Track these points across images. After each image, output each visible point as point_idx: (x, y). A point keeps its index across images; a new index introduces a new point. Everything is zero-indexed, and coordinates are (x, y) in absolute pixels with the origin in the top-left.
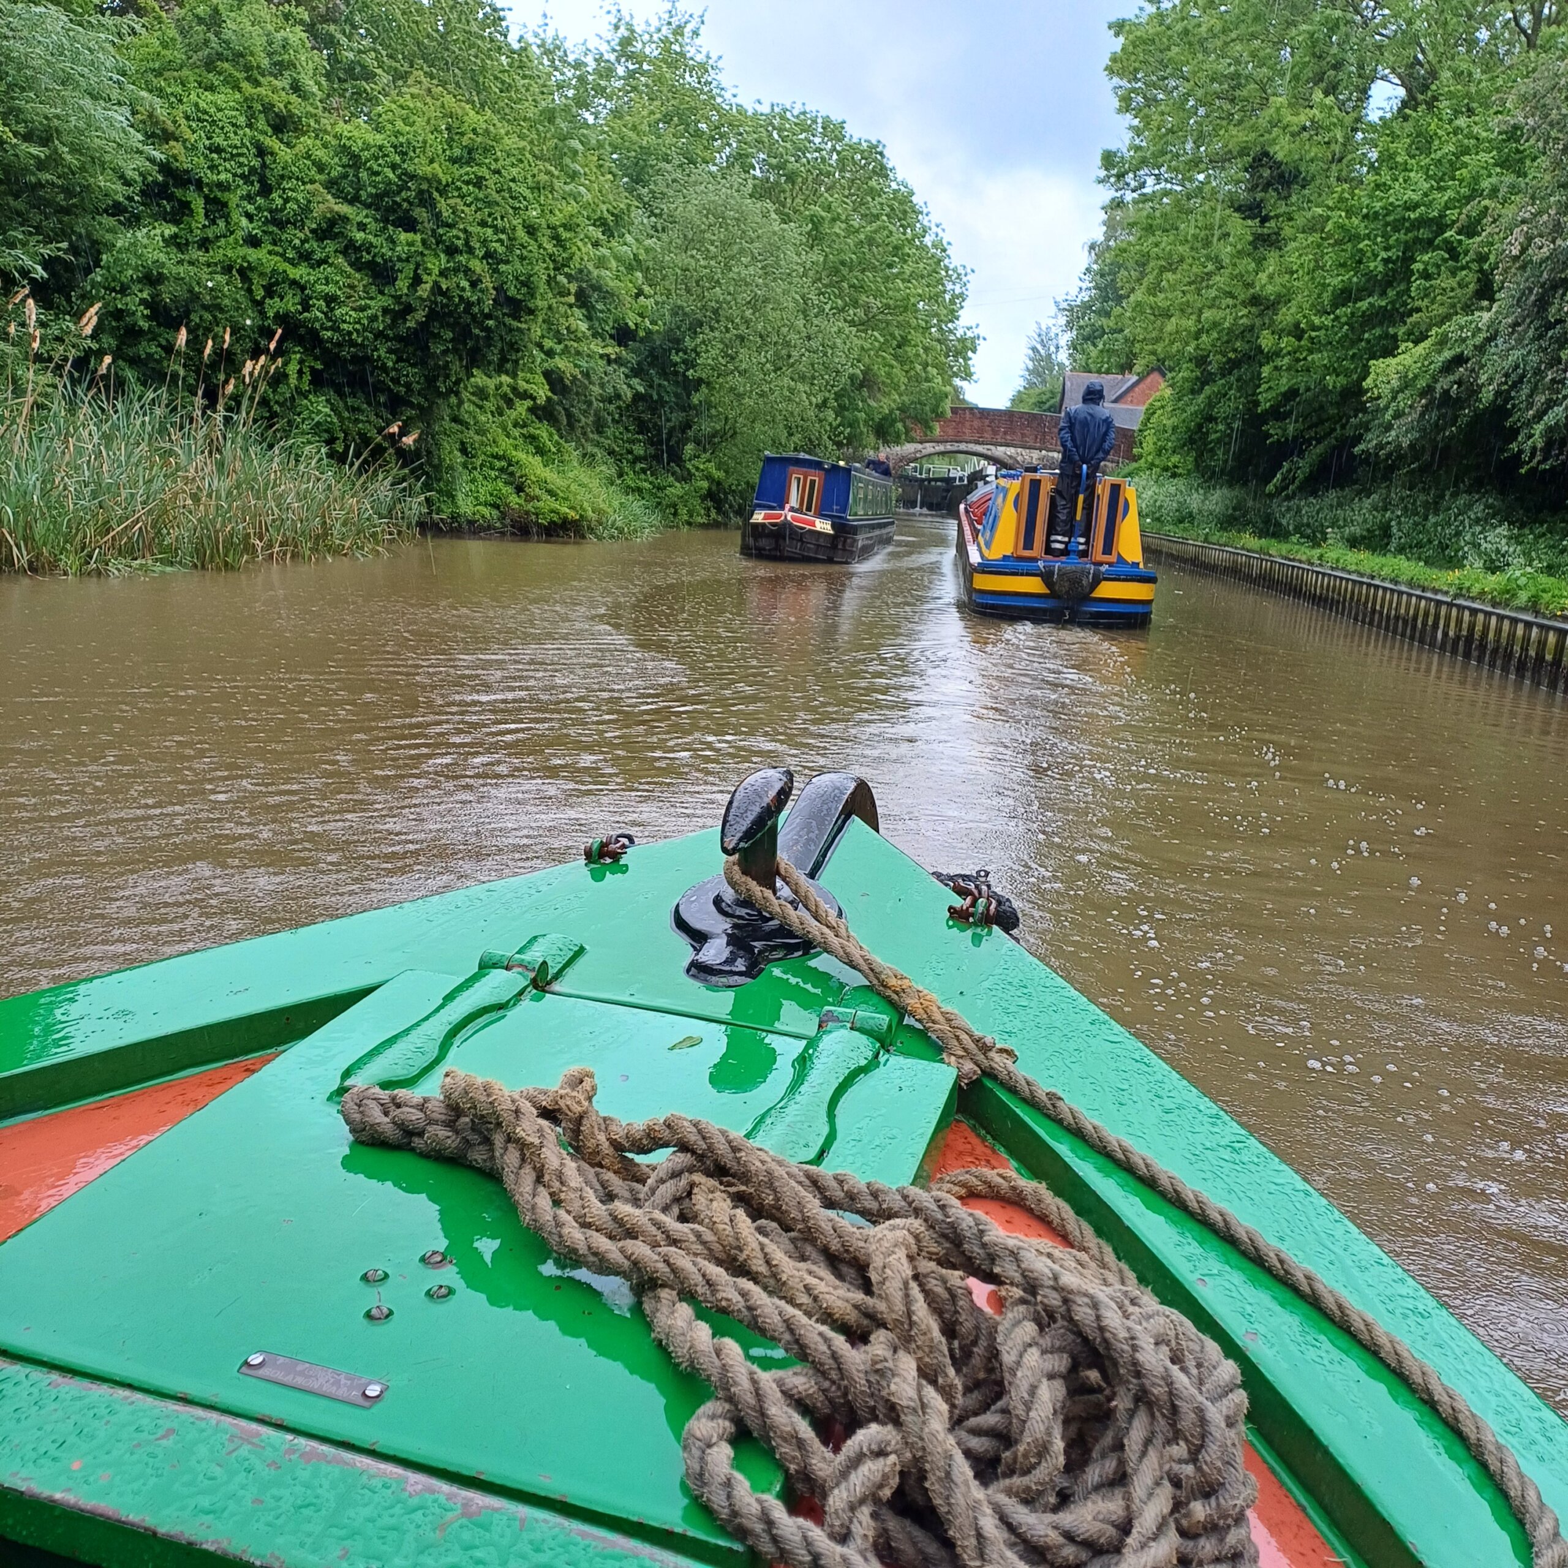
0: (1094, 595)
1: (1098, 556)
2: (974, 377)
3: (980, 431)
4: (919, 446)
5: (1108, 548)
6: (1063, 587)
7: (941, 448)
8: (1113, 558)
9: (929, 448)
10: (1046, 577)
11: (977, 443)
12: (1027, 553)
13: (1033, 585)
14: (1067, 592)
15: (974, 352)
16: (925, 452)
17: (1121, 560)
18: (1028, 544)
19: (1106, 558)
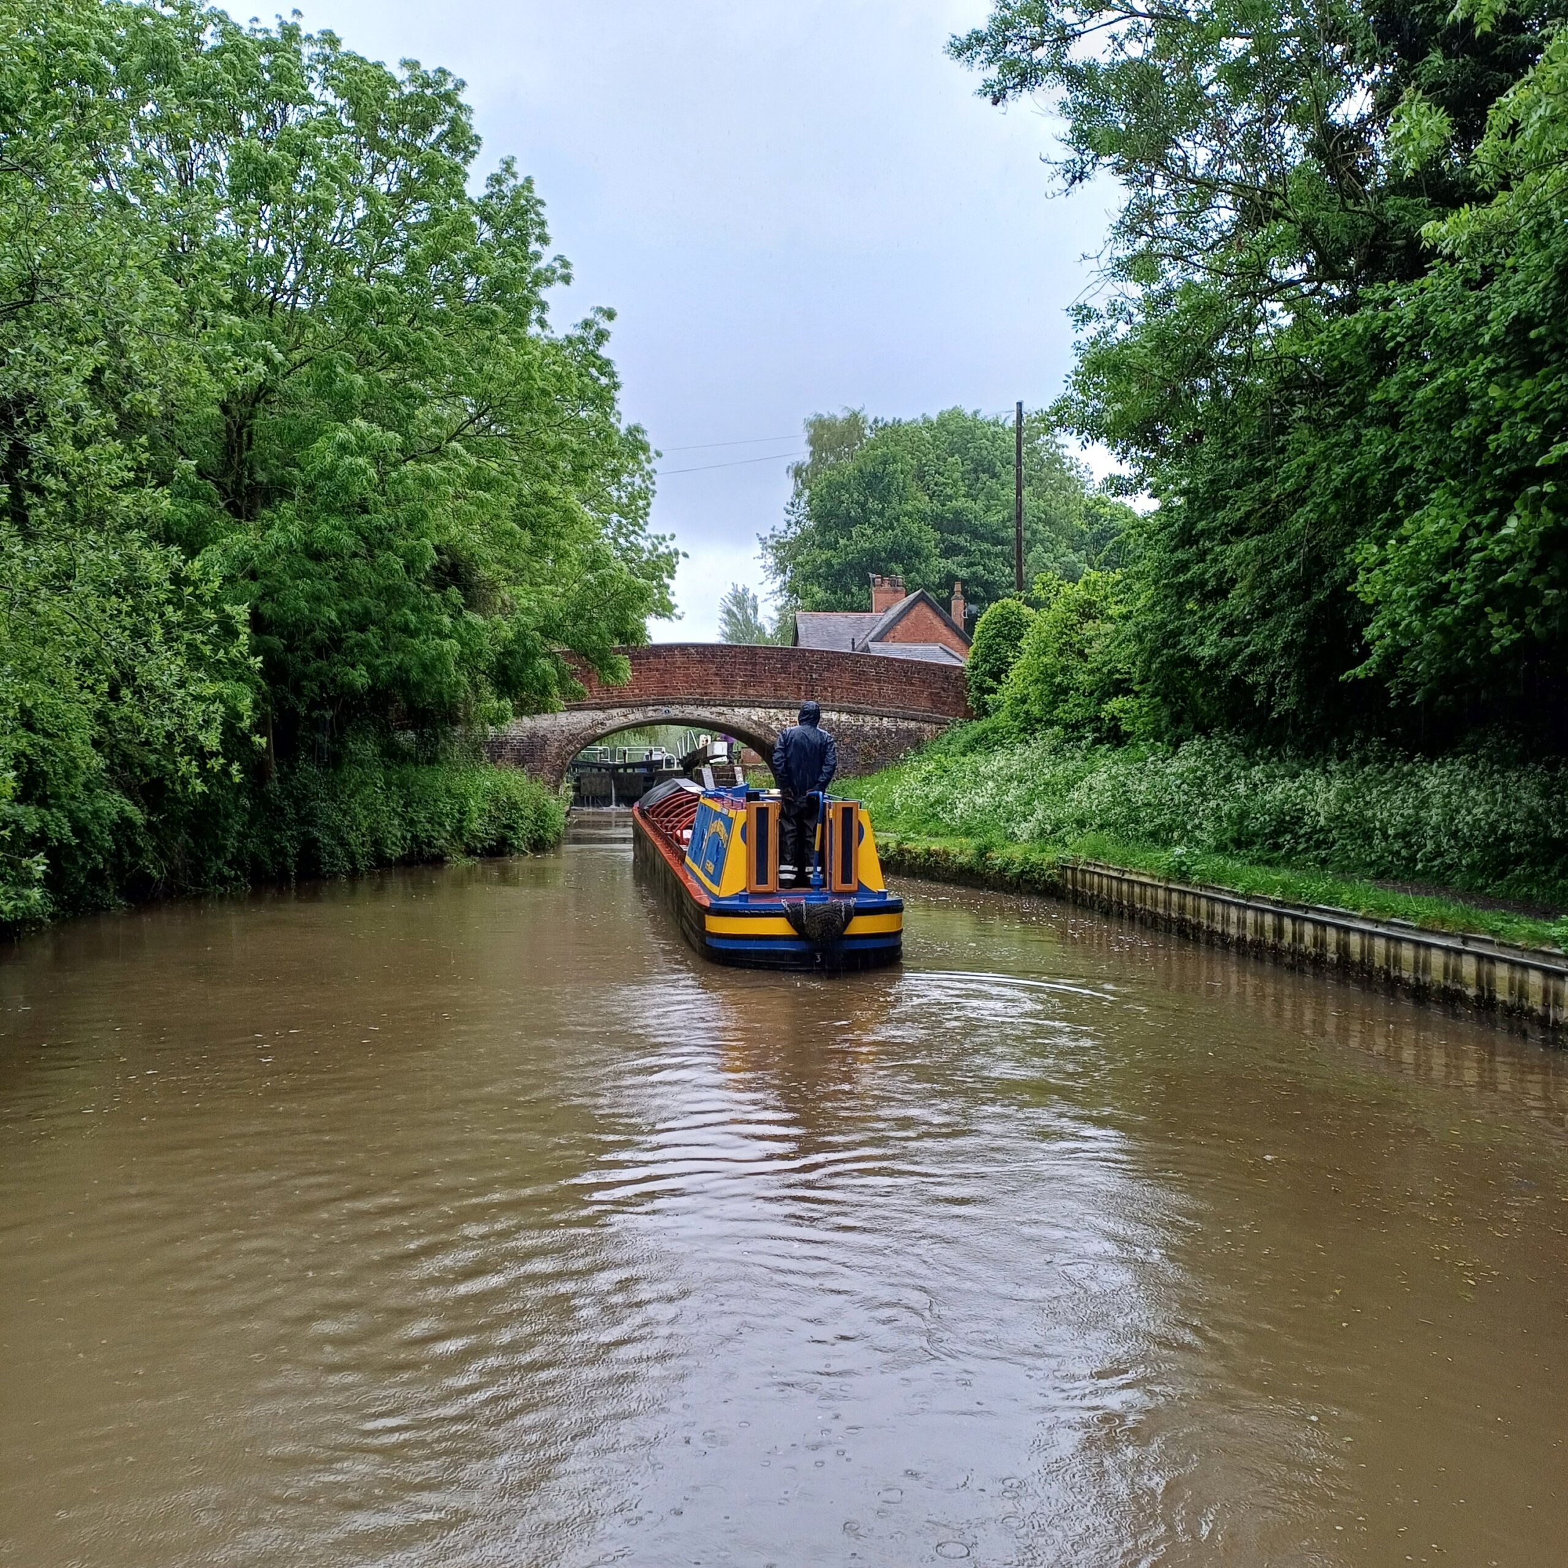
0: (846, 932)
1: (837, 885)
2: (677, 611)
3: (704, 683)
4: (600, 715)
5: (847, 877)
6: (815, 930)
7: (637, 716)
8: (853, 887)
9: (617, 717)
10: (794, 917)
11: (700, 703)
12: (762, 888)
13: (779, 927)
14: (821, 935)
15: (671, 577)
16: (611, 724)
17: (862, 889)
18: (762, 878)
19: (846, 887)
